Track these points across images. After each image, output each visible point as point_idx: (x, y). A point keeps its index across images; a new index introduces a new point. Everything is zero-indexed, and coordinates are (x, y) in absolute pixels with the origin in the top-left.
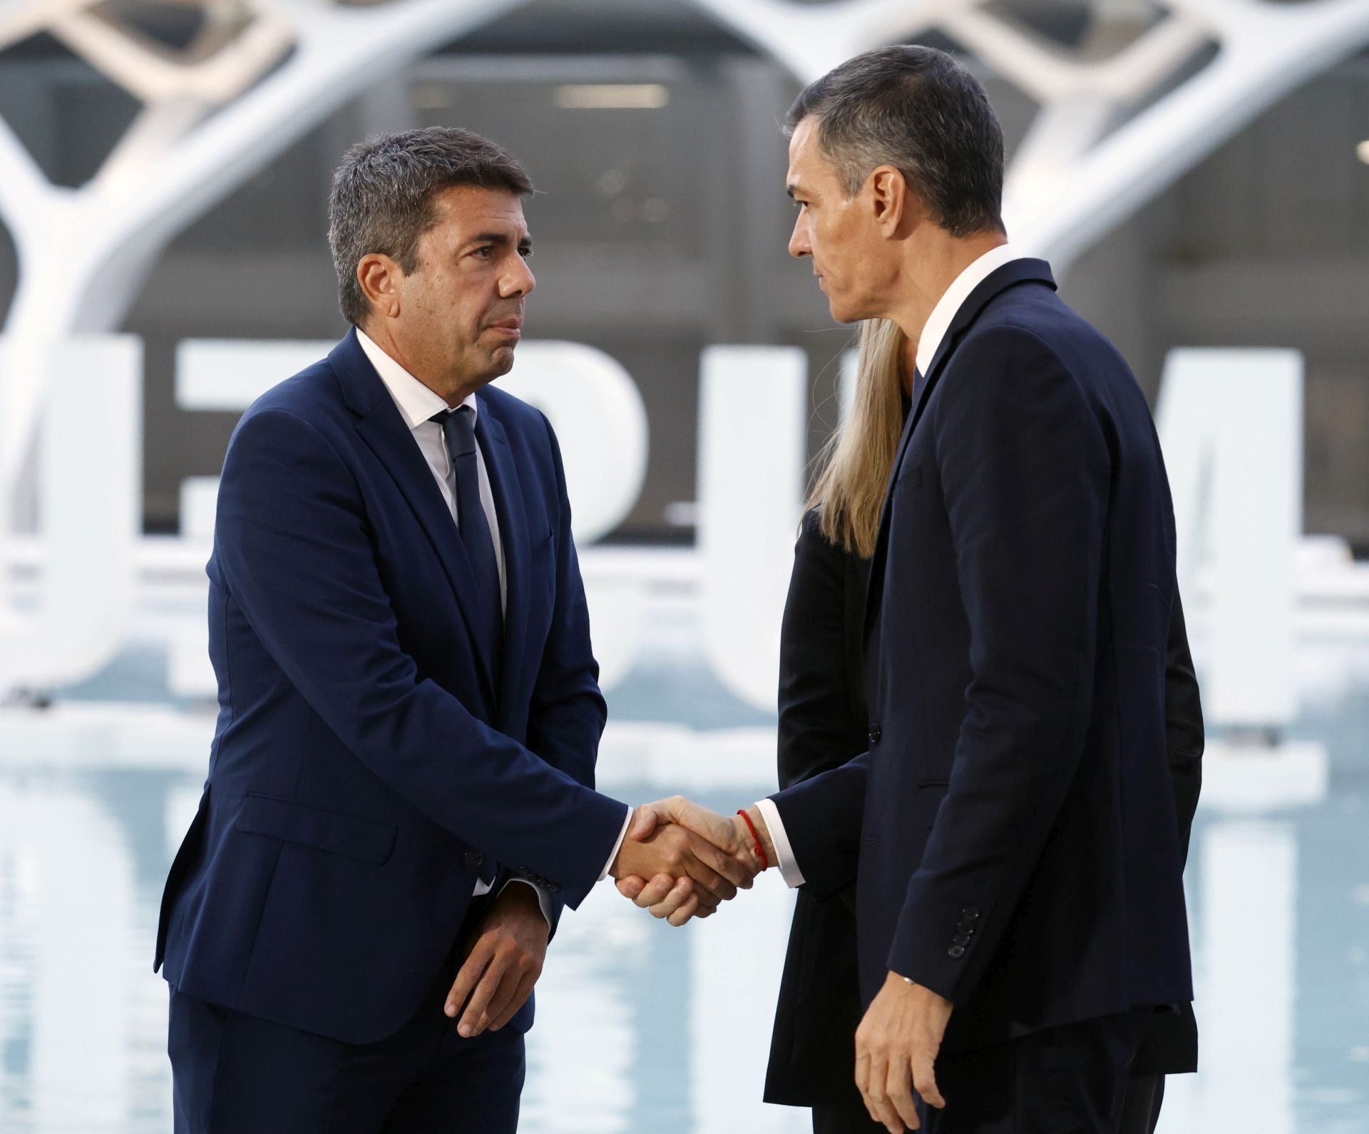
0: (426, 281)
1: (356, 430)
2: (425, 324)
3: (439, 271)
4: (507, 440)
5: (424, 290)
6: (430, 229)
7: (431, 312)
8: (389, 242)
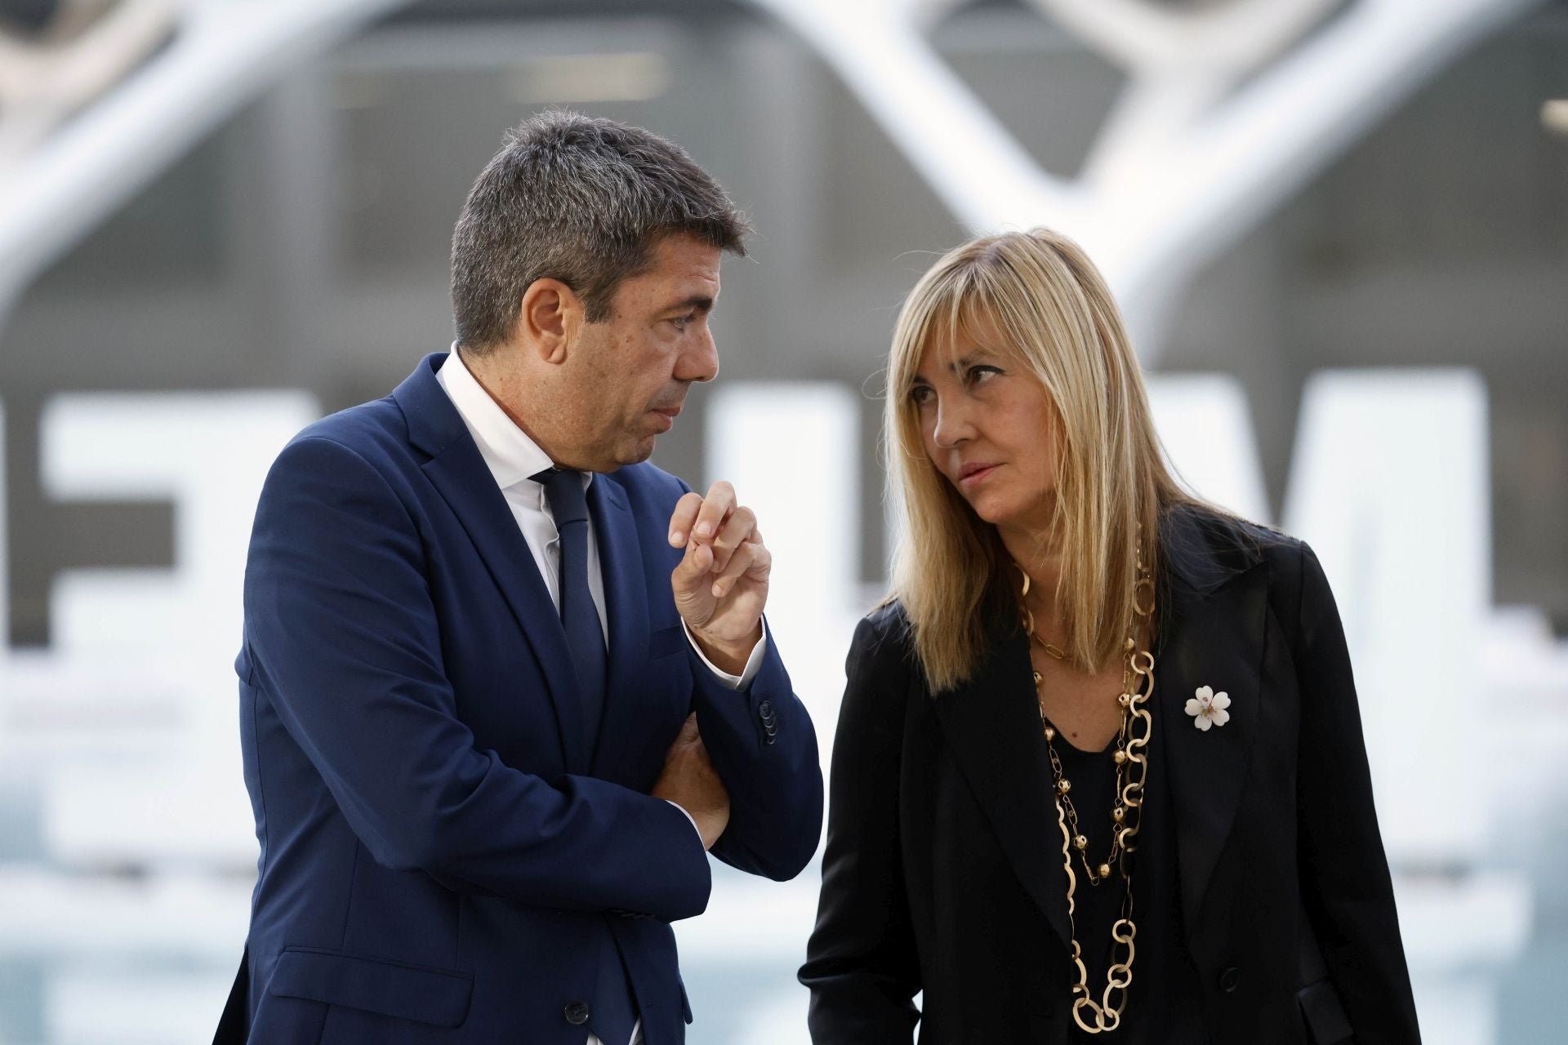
0: (612, 336)
1: (422, 470)
2: (588, 386)
3: (631, 329)
4: (629, 506)
5: (604, 346)
6: (637, 275)
7: (603, 375)
8: (580, 274)
